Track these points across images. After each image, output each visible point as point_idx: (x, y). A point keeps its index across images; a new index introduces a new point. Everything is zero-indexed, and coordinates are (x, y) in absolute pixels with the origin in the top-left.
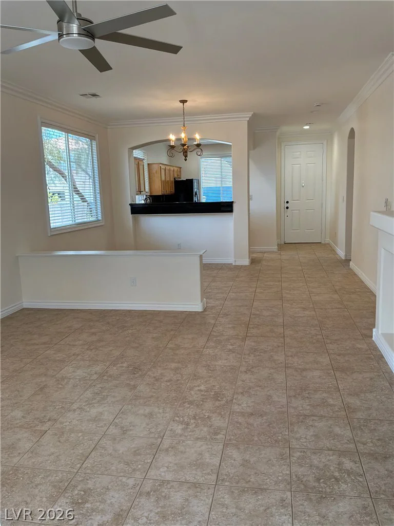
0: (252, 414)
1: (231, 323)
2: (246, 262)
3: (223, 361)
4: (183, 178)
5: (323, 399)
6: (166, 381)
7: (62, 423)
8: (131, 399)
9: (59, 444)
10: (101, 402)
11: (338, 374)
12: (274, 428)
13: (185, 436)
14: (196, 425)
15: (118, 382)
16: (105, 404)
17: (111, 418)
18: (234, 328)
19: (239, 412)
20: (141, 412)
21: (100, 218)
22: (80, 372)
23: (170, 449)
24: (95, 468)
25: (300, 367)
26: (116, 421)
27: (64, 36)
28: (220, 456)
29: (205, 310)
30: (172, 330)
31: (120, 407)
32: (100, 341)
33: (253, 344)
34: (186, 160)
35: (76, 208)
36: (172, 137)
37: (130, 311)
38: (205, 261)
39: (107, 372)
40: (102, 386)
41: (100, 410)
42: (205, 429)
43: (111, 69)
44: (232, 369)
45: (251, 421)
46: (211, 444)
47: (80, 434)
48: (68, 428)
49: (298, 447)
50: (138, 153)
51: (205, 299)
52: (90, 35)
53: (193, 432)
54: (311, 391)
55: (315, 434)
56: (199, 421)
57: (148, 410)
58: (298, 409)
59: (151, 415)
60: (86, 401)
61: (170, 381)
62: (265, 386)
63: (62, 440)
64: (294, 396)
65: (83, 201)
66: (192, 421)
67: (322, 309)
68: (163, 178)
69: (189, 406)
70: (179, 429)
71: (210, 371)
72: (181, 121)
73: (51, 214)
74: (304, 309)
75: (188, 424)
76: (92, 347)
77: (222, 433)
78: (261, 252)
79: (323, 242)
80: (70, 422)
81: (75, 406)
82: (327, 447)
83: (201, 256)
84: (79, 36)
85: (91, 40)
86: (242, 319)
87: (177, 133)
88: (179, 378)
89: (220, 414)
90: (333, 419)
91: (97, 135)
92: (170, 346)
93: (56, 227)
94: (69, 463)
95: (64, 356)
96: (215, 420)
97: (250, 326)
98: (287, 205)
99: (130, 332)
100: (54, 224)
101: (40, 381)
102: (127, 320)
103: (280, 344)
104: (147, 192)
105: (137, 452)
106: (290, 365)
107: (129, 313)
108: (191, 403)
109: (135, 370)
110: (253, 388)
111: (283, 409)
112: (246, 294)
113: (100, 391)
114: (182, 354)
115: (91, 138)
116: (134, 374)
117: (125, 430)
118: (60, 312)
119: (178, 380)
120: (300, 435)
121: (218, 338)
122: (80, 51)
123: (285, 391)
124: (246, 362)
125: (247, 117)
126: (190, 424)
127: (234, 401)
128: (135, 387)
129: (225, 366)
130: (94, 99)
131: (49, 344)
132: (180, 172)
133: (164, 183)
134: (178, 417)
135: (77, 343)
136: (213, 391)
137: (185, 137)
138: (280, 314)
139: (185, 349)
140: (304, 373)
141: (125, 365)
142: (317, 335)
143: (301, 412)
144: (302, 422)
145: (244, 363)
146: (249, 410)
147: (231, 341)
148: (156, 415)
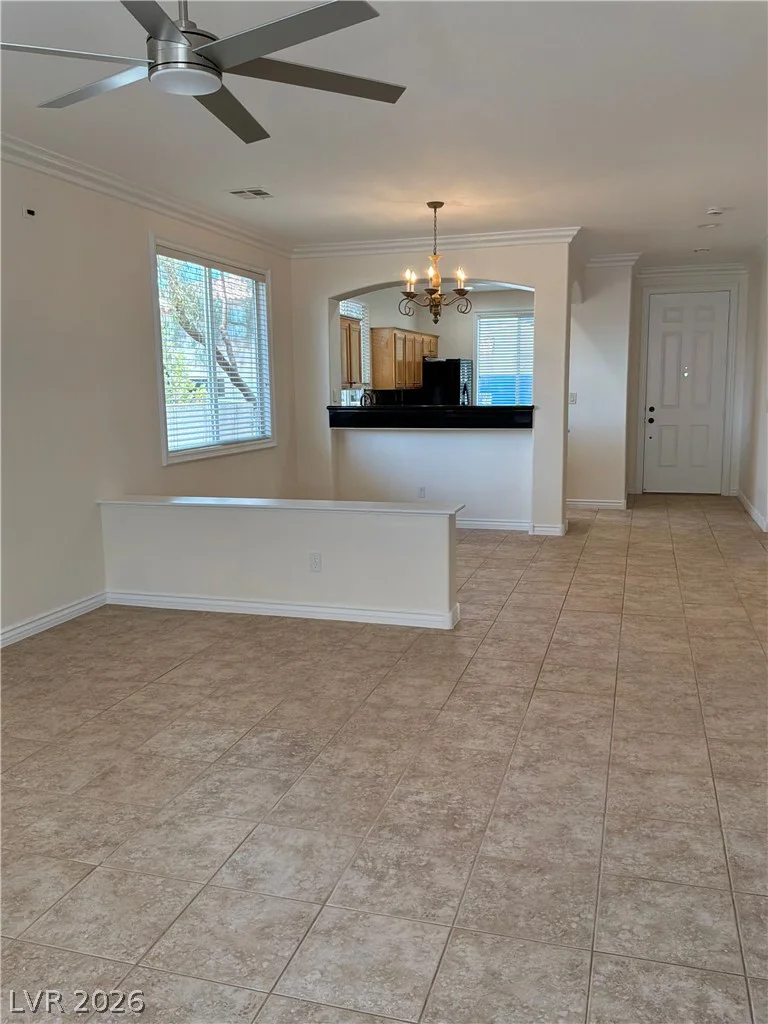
0: (521, 866)
1: (506, 657)
2: (556, 529)
3: (477, 742)
4: (442, 358)
5: (682, 842)
6: (353, 777)
7: (128, 852)
8: (275, 812)
9: (112, 897)
10: (215, 814)
11: (722, 787)
12: (565, 902)
13: (372, 904)
14: (398, 882)
15: (255, 771)
16: (221, 817)
17: (228, 848)
18: (511, 668)
19: (494, 859)
20: (289, 841)
21: (268, 433)
22: (185, 745)
23: (335, 931)
24: (175, 959)
25: (641, 765)
26: (237, 857)
27: (160, 67)
28: (437, 958)
29: (457, 627)
30: (383, 666)
31: (250, 828)
32: (237, 680)
33: (547, 707)
34: (436, 322)
35: (220, 412)
36: (411, 276)
38: (459, 524)
39: (239, 749)
40: (222, 777)
41: (210, 828)
42: (416, 892)
43: (268, 136)
44: (494, 760)
45: (517, 881)
46: (423, 928)
47: (159, 881)
48: (138, 864)
49: (611, 949)
50: (346, 308)
51: (458, 605)
52: (211, 65)
53: (390, 895)
54: (657, 823)
55: (652, 922)
56: (407, 873)
57: (304, 838)
58: (623, 861)
59: (308, 852)
60: (186, 809)
61: (360, 776)
62: (558, 805)
63: (121, 888)
64: (620, 832)
65: (247, 400)
66: (392, 872)
67: (705, 638)
68: (400, 357)
69: (391, 835)
70: (360, 885)
71: (447, 762)
72: (430, 245)
73: (171, 424)
74: (666, 635)
75: (381, 877)
76: (219, 693)
77: (451, 904)
78: (591, 510)
79: (725, 493)
80: (143, 852)
81: (162, 818)
82: (677, 957)
83: (452, 518)
84: (189, 68)
85: (214, 76)
86: (533, 650)
87: (420, 267)
88: (381, 773)
89: (452, 859)
90: (699, 890)
91: (269, 272)
92: (373, 699)
93: (179, 448)
94: (124, 942)
95: (164, 708)
96: (439, 873)
97: (546, 667)
98: (650, 415)
99: (299, 664)
100: (176, 443)
101: (103, 757)
102: (299, 639)
103: (604, 712)
104: (365, 384)
105: (267, 930)
106: (618, 761)
107: (305, 625)
108: (396, 829)
109: (295, 748)
110: (533, 806)
111: (590, 860)
112: (547, 596)
113: (217, 788)
114: (396, 720)
115: (256, 276)
116: (292, 755)
117: (249, 880)
119: (378, 776)
120: (619, 924)
121: (476, 690)
122: (196, 97)
123: (599, 818)
124: (525, 746)
125: (569, 236)
126: (386, 878)
127: (488, 832)
128: (287, 784)
129: (480, 752)
130: (259, 200)
131: (139, 681)
132: (436, 344)
133: (402, 367)
134: (364, 859)
135: (191, 682)
136: (446, 806)
137: (437, 276)
138: (612, 645)
139: (403, 708)
140: (648, 782)
141: (276, 735)
142: (686, 695)
143: (631, 868)
144: (629, 892)
145: (521, 749)
146: (515, 855)
147: (501, 697)
148: (319, 850)
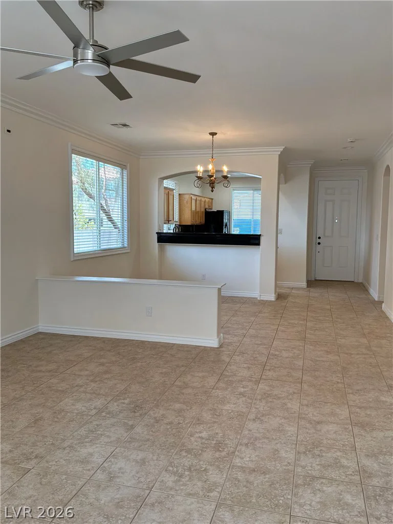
0: (254, 471)
1: (246, 362)
2: (272, 297)
3: (232, 405)
4: (214, 209)
5: (336, 459)
6: (166, 424)
7: (48, 462)
8: (125, 441)
9: (39, 486)
10: (94, 442)
11: (356, 430)
12: (276, 489)
13: (176, 490)
14: (190, 479)
15: (115, 420)
16: (97, 444)
17: (101, 461)
18: (249, 368)
19: (239, 467)
20: (133, 457)
21: (126, 245)
22: (79, 406)
23: (156, 504)
25: (314, 418)
26: (105, 465)
27: (79, 62)
28: (210, 518)
29: (221, 346)
30: (182, 366)
31: (112, 450)
32: (106, 372)
33: (267, 388)
34: (212, 191)
35: (102, 234)
36: (200, 169)
37: (143, 342)
38: (223, 294)
39: (107, 409)
40: (98, 423)
41: (90, 450)
42: (200, 484)
43: (131, 97)
44: (240, 415)
45: (251, 478)
46: (203, 503)
47: (64, 477)
48: (53, 468)
49: (300, 514)
50: (168, 183)
51: (222, 335)
52: (105, 61)
53: (186, 485)
54: (323, 448)
55: (321, 500)
56: (194, 474)
57: (141, 455)
58: (306, 468)
59: (143, 462)
60: (79, 439)
61: (171, 423)
62: (273, 439)
63: (44, 481)
64: (304, 453)
65: (115, 228)
66: (187, 473)
67: (347, 354)
68: (193, 208)
69: (186, 454)
70: (170, 480)
71: (215, 416)
72: (210, 154)
73: (76, 239)
74: (328, 352)
75: (181, 476)
76: (97, 379)
77: (217, 490)
78: (288, 288)
79: (356, 281)
80: (56, 462)
81: (66, 444)
82: (334, 518)
83: (219, 290)
84: (93, 62)
85: (106, 67)
86: (260, 359)
87: (205, 164)
88: (181, 422)
89: (218, 467)
90: (345, 484)
91: (129, 164)
92: (177, 383)
93: (80, 252)
95: (68, 386)
96: (211, 474)
97: (267, 367)
98: (319, 241)
99: (139, 364)
100: (78, 249)
101: (36, 412)
102: (139, 351)
103: (296, 391)
104: (176, 222)
105: (120, 504)
106: (303, 416)
107: (142, 343)
108: (189, 451)
109: (137, 408)
110: (260, 439)
111: (289, 468)
112: (267, 331)
114: (189, 394)
115: (122, 166)
116: (135, 412)
117: (111, 477)
118: (73, 339)
119: (179, 423)
120: (304, 501)
121: (231, 379)
122: (96, 77)
123: (294, 446)
124: (256, 408)
125: (278, 151)
126: (184, 476)
127: (237, 453)
128: (132, 427)
129: (232, 411)
130: (125, 129)
131: (55, 372)
132: (212, 203)
133: (194, 214)
134: (172, 467)
135: (82, 373)
136: (215, 439)
137: (213, 169)
138: (300, 357)
139: (193, 388)
140: (319, 427)
141: (126, 401)
142: (338, 383)
143: (310, 472)
144: (309, 484)
145: (254, 410)
146: (251, 465)
147: (244, 383)
148: (148, 462)
